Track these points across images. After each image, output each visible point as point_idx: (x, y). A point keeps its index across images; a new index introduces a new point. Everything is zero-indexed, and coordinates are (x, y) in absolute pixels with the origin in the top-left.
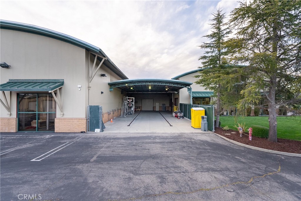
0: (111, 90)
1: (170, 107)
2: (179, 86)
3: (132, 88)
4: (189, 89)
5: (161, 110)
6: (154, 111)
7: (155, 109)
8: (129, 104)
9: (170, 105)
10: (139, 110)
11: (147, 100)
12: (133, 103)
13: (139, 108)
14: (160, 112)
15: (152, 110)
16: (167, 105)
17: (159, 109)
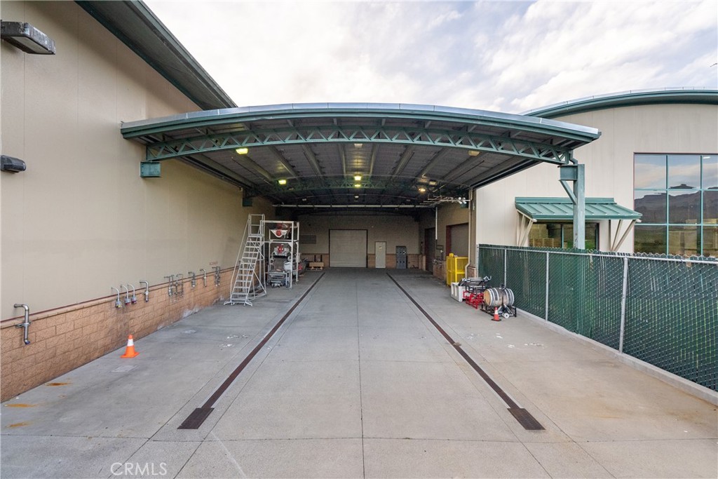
0: (146, 173)
1: (424, 258)
2: (515, 153)
3: (283, 182)
4: (569, 171)
5: (393, 264)
6: (368, 271)
7: (374, 262)
8: (279, 245)
9: (421, 249)
10: (321, 265)
11: (347, 233)
12: (291, 244)
13: (321, 261)
14: (388, 273)
15: (363, 265)
16: (413, 248)
17: (387, 263)
